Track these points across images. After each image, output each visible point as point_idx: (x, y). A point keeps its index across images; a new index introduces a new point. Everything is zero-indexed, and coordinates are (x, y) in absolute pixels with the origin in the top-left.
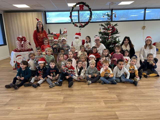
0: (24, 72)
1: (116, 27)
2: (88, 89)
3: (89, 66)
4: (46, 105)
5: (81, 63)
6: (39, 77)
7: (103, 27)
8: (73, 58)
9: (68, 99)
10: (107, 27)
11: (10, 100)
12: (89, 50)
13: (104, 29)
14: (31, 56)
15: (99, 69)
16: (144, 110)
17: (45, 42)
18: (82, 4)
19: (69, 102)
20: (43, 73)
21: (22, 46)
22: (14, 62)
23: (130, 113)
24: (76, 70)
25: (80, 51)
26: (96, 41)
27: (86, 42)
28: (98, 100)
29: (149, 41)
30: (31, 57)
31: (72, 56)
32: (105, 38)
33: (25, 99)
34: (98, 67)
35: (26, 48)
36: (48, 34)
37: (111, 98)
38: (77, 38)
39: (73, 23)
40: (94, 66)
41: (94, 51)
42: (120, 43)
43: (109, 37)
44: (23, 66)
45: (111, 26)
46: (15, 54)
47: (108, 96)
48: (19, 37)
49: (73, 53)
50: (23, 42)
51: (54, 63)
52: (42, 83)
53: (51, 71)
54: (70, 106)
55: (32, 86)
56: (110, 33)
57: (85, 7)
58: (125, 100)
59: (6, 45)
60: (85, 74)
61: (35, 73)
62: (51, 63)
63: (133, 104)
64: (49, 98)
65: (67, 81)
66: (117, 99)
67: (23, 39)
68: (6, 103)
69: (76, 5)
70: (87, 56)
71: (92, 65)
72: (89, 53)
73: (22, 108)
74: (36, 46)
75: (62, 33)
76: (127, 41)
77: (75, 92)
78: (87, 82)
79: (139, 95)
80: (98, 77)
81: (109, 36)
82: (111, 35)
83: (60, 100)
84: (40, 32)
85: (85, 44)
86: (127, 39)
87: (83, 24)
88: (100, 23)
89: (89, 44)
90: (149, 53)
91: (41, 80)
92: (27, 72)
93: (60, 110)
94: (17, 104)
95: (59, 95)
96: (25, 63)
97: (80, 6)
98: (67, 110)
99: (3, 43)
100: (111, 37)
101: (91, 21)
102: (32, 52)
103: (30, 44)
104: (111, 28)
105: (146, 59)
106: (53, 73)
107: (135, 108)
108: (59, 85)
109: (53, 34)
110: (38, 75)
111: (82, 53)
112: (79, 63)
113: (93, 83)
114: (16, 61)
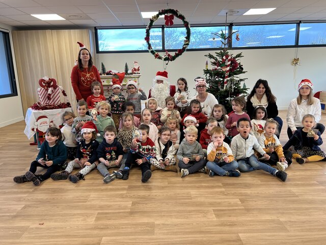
0: (52, 151)
1: (239, 60)
2: (182, 187)
3: (184, 139)
4: (98, 219)
5: (168, 132)
6: (83, 160)
7: (213, 60)
8: (151, 123)
9: (141, 207)
10: (221, 60)
11: (25, 208)
12: (185, 105)
13: (214, 64)
14: (68, 118)
15: (205, 146)
16: (297, 230)
17: (95, 90)
18: (171, 14)
19: (143, 213)
20: (90, 153)
21: (49, 98)
22: (31, 130)
23: (269, 236)
24: (158, 147)
25: (166, 108)
26: (198, 88)
27: (179, 90)
28: (202, 208)
29: (307, 88)
30: (67, 120)
31: (150, 118)
32: (217, 82)
33: (55, 206)
34: (202, 141)
35: (57, 103)
36: (101, 74)
37: (230, 205)
38: (159, 82)
39: (152, 52)
40: (194, 139)
41: (195, 109)
42: (246, 93)
43: (225, 80)
44: (50, 139)
45: (229, 58)
46: (34, 113)
47: (223, 201)
48: (43, 80)
49: (151, 113)
50: (50, 90)
51: (113, 133)
52: (87, 174)
53: (106, 148)
54: (145, 220)
55: (68, 180)
56: (227, 71)
57: (176, 20)
58: (257, 209)
59: (17, 95)
60: (175, 154)
61: (74, 152)
62: (107, 132)
63: (274, 217)
64: (102, 203)
65: (139, 169)
66: (241, 208)
67: (52, 84)
68: (15, 214)
69: (158, 16)
70: (180, 118)
71: (191, 137)
72: (185, 112)
73: (47, 224)
74: (77, 98)
75: (129, 72)
76: (263, 88)
77: (154, 193)
78: (180, 171)
79: (286, 198)
80: (202, 162)
81: (224, 78)
82: (229, 76)
83: (125, 208)
84: (85, 69)
85: (177, 95)
86: (261, 86)
87: (173, 54)
88: (207, 53)
89: (183, 93)
90: (306, 113)
91: (86, 167)
92: (59, 150)
93: (126, 228)
94: (39, 215)
95: (123, 198)
96: (55, 132)
97: (166, 17)
98: (140, 229)
99: (10, 92)
100: (228, 80)
101: (188, 48)
102: (68, 109)
103: (65, 94)
104: (230, 63)
105: (300, 125)
106: (110, 153)
107: (279, 227)
108: (122, 178)
109: (111, 74)
110: (81, 156)
111: (170, 112)
112: (164, 133)
113: (192, 173)
114: (35, 128)
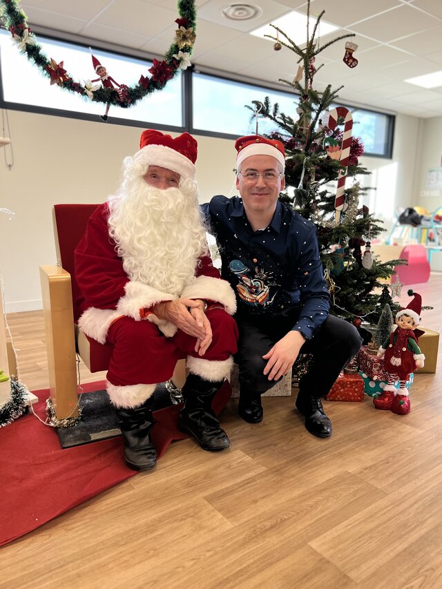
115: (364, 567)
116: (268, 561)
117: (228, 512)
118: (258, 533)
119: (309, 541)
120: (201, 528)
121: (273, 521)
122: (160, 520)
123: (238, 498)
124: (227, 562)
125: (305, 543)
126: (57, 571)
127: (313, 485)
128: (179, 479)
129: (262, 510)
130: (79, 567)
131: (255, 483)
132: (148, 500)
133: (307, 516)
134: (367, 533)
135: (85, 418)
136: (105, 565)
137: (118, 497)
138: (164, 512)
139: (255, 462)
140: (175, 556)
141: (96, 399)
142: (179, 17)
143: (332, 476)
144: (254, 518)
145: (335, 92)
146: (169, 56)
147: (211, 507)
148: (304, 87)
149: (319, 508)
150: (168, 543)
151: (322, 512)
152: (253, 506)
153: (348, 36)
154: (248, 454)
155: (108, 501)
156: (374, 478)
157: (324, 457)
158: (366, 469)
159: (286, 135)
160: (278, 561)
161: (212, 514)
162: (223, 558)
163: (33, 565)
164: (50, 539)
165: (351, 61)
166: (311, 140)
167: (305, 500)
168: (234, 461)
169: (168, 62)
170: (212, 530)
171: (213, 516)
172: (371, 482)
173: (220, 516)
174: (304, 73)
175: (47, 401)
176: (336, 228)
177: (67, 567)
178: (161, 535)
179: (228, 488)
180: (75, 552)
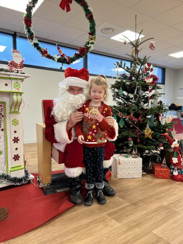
115: (176, 240)
116: (137, 238)
117: (118, 220)
118: (131, 228)
119: (152, 231)
120: (107, 226)
121: (136, 223)
122: (90, 223)
123: (120, 215)
124: (120, 238)
125: (151, 231)
126: (52, 241)
127: (150, 210)
128: (95, 207)
129: (131, 219)
130: (61, 240)
131: (126, 209)
132: (84, 215)
133: (150, 221)
134: (175, 228)
135: (53, 184)
136: (71, 239)
137: (72, 214)
138: (91, 220)
139: (125, 201)
140: (99, 236)
141: (56, 177)
142: (90, 32)
143: (157, 206)
144: (128, 222)
145: (147, 58)
146: (86, 45)
147: (110, 218)
148: (135, 57)
149: (154, 219)
150: (95, 231)
151: (156, 220)
152: (127, 217)
153: (151, 39)
154: (121, 198)
155: (68, 215)
156: (174, 207)
157: (152, 199)
158: (170, 204)
159: (128, 74)
160: (141, 238)
161: (111, 220)
162: (119, 237)
163: (42, 239)
164: (48, 229)
165: (152, 47)
166: (138, 76)
167: (148, 215)
168: (116, 200)
169: (85, 48)
170: (112, 226)
171: (112, 221)
172: (173, 209)
173: (114, 221)
174: (135, 52)
175: (37, 177)
176: (150, 109)
177: (56, 239)
178: (92, 228)
179: (115, 211)
180: (58, 234)
